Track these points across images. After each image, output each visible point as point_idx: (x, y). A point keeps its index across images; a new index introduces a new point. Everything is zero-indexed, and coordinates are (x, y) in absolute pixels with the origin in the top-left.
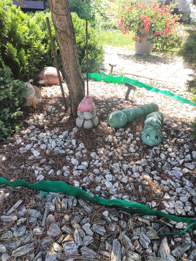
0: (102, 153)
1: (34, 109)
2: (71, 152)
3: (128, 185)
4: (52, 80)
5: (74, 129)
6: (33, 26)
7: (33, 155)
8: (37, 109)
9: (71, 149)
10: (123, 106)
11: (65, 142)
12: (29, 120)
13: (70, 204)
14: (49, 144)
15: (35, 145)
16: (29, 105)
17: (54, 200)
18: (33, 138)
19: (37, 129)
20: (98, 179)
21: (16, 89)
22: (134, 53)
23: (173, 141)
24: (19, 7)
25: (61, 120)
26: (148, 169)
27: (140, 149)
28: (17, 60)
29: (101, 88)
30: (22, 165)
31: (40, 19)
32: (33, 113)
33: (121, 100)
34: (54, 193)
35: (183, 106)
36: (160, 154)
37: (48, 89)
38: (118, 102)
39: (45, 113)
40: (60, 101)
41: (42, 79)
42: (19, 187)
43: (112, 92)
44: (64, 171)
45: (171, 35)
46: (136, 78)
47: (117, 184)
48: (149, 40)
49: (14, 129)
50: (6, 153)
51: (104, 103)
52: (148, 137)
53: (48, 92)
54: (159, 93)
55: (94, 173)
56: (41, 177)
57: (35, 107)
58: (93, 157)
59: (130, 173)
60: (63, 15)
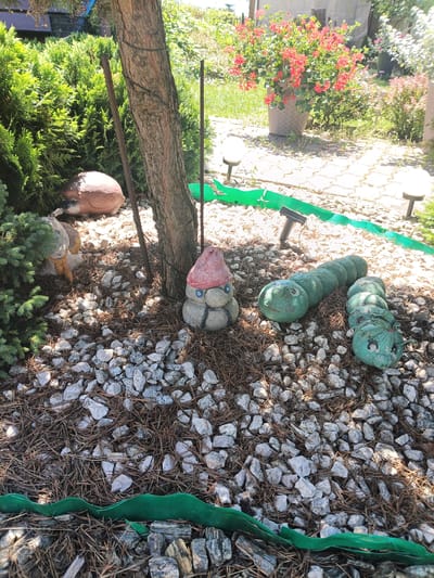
0: (265, 394)
1: (68, 282)
2: (187, 398)
3: (352, 484)
4: (98, 204)
5: (182, 331)
6: (47, 74)
7: (90, 415)
8: (76, 282)
9: (185, 390)
10: (282, 265)
11: (166, 370)
12: (58, 312)
13: (217, 557)
14: (126, 382)
15: (91, 385)
16: (54, 273)
17: (170, 550)
18: (82, 366)
19: (85, 336)
20: (274, 473)
21: (26, 237)
22: (265, 132)
23: (421, 350)
24: (12, 28)
25: (141, 308)
26: (387, 431)
27: (355, 378)
28: (15, 159)
29: (218, 219)
30: (64, 446)
31: (61, 58)
32: (65, 292)
33: (273, 248)
34: (166, 526)
35: (412, 257)
36: (402, 386)
37: (90, 225)
38: (268, 253)
39: (98, 292)
40: (129, 258)
41: (74, 203)
42: (67, 517)
43: (247, 228)
44: (182, 459)
45: (349, 92)
46: (289, 192)
47: (325, 484)
48: (301, 103)
49: (28, 345)
50: (16, 413)
51: (237, 258)
52: (373, 347)
53: (92, 234)
54: (349, 226)
55: (259, 456)
56: (123, 483)
57: (70, 275)
58: (245, 407)
59: (346, 446)
60: (151, 50)
